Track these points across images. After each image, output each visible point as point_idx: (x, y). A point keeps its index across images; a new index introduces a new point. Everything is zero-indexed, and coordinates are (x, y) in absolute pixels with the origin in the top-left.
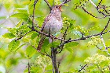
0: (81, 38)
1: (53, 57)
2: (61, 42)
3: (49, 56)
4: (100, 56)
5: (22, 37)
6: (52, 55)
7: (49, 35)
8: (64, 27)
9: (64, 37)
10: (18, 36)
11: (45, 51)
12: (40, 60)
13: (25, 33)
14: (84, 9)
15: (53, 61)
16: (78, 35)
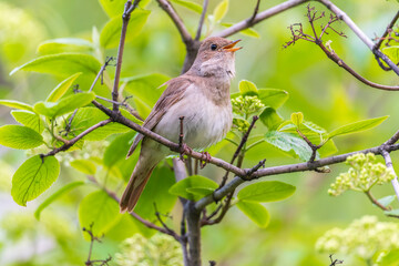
0: (305, 163)
1: (189, 239)
2: (225, 179)
3: (171, 233)
4: (381, 226)
5: (71, 145)
6: (183, 231)
7: (177, 144)
8: (239, 117)
9: (237, 159)
10: (55, 138)
11: (157, 214)
12: (138, 252)
13: (81, 130)
14: (323, 48)
15: (189, 255)
16: (292, 152)
